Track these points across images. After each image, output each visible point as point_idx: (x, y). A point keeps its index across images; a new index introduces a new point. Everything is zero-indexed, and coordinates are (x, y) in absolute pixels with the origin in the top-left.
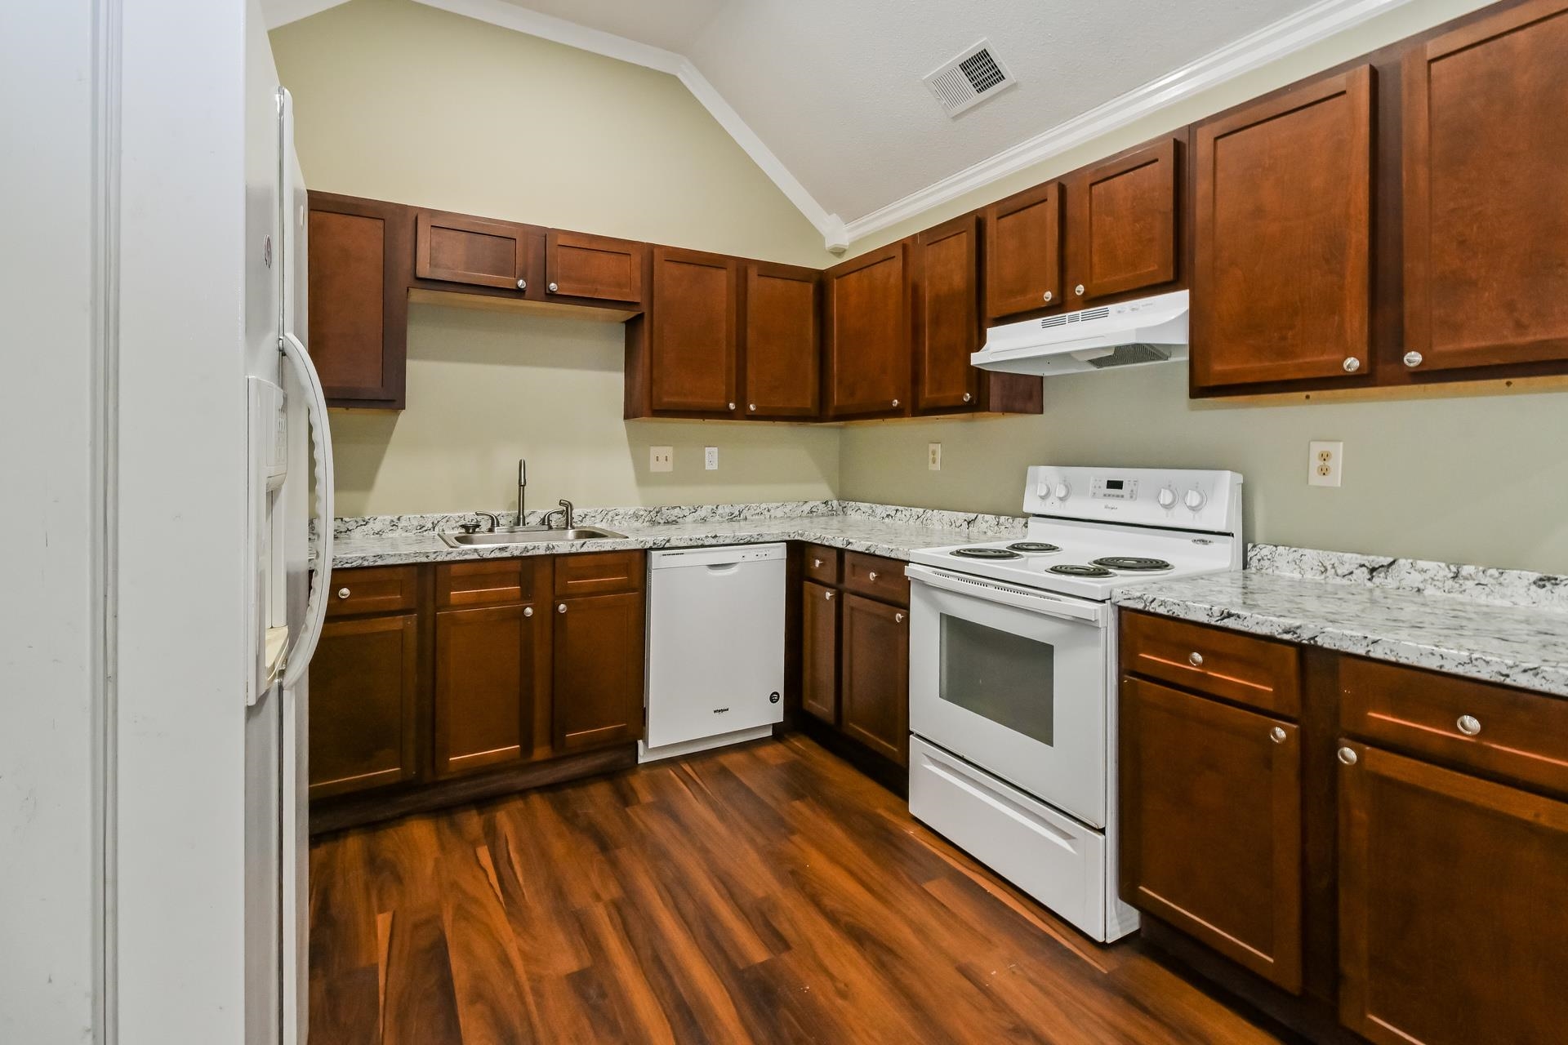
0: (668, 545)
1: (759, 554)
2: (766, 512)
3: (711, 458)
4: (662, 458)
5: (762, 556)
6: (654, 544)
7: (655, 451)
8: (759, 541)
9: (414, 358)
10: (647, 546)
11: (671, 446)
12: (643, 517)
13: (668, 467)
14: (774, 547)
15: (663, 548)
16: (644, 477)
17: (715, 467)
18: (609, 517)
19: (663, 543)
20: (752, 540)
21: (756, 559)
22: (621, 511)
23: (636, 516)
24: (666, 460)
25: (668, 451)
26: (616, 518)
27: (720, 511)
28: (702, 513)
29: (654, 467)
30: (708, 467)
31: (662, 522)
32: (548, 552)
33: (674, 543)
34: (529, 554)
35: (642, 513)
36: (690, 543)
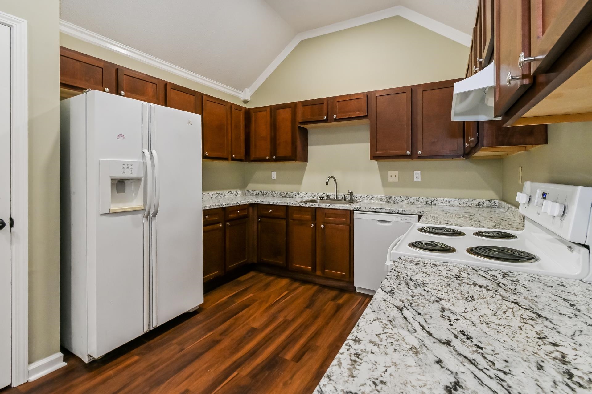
0: (360, 209)
1: (403, 219)
2: (447, 202)
3: (417, 176)
4: (393, 176)
5: (404, 220)
6: (355, 208)
7: (390, 173)
8: (403, 213)
9: (311, 145)
10: (352, 209)
11: (397, 171)
12: (384, 200)
13: (396, 180)
14: (410, 217)
15: (358, 211)
16: (385, 183)
17: (419, 180)
18: (370, 198)
19: (358, 208)
20: (399, 212)
21: (401, 221)
22: (375, 196)
23: (381, 199)
24: (395, 177)
25: (396, 173)
26: (373, 199)
27: (420, 200)
28: (411, 200)
29: (390, 180)
30: (415, 180)
31: (392, 202)
32: (318, 207)
33: (362, 209)
34: (313, 206)
35: (383, 198)
36: (369, 210)
